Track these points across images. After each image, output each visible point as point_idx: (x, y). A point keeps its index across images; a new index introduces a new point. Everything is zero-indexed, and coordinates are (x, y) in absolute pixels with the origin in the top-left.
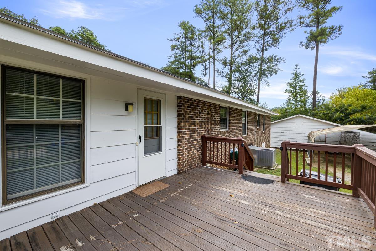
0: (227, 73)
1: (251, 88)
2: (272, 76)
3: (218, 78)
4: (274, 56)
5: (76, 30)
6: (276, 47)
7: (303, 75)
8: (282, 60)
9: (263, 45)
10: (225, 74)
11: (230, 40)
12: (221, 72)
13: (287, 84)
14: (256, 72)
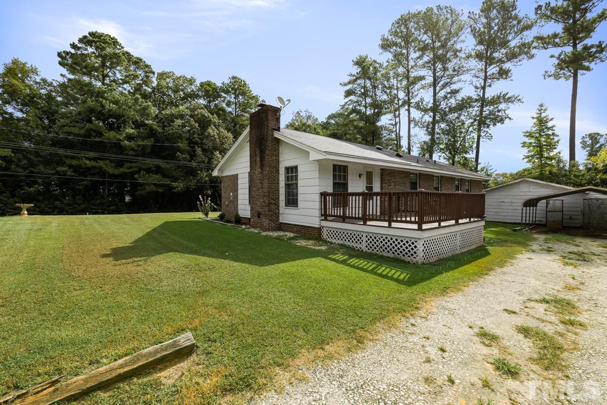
0: (429, 122)
1: (465, 143)
2: (496, 125)
3: (415, 131)
4: (503, 93)
5: (227, 81)
6: (506, 78)
7: (552, 119)
8: (518, 98)
9: (485, 80)
10: (426, 124)
11: (432, 75)
12: (419, 122)
13: (524, 134)
14: (471, 121)
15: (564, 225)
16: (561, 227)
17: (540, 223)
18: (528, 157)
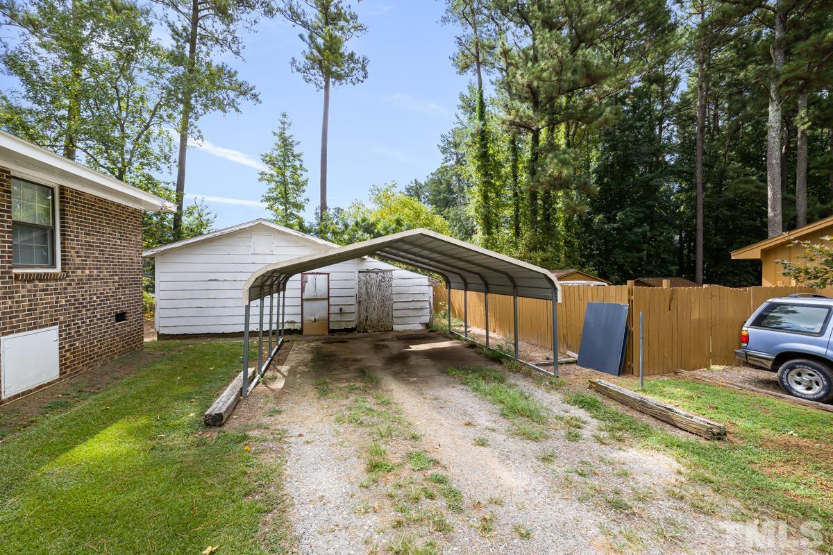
7: (299, 143)
13: (262, 158)
15: (332, 327)
16: (326, 332)
17: (292, 327)
18: (268, 199)
